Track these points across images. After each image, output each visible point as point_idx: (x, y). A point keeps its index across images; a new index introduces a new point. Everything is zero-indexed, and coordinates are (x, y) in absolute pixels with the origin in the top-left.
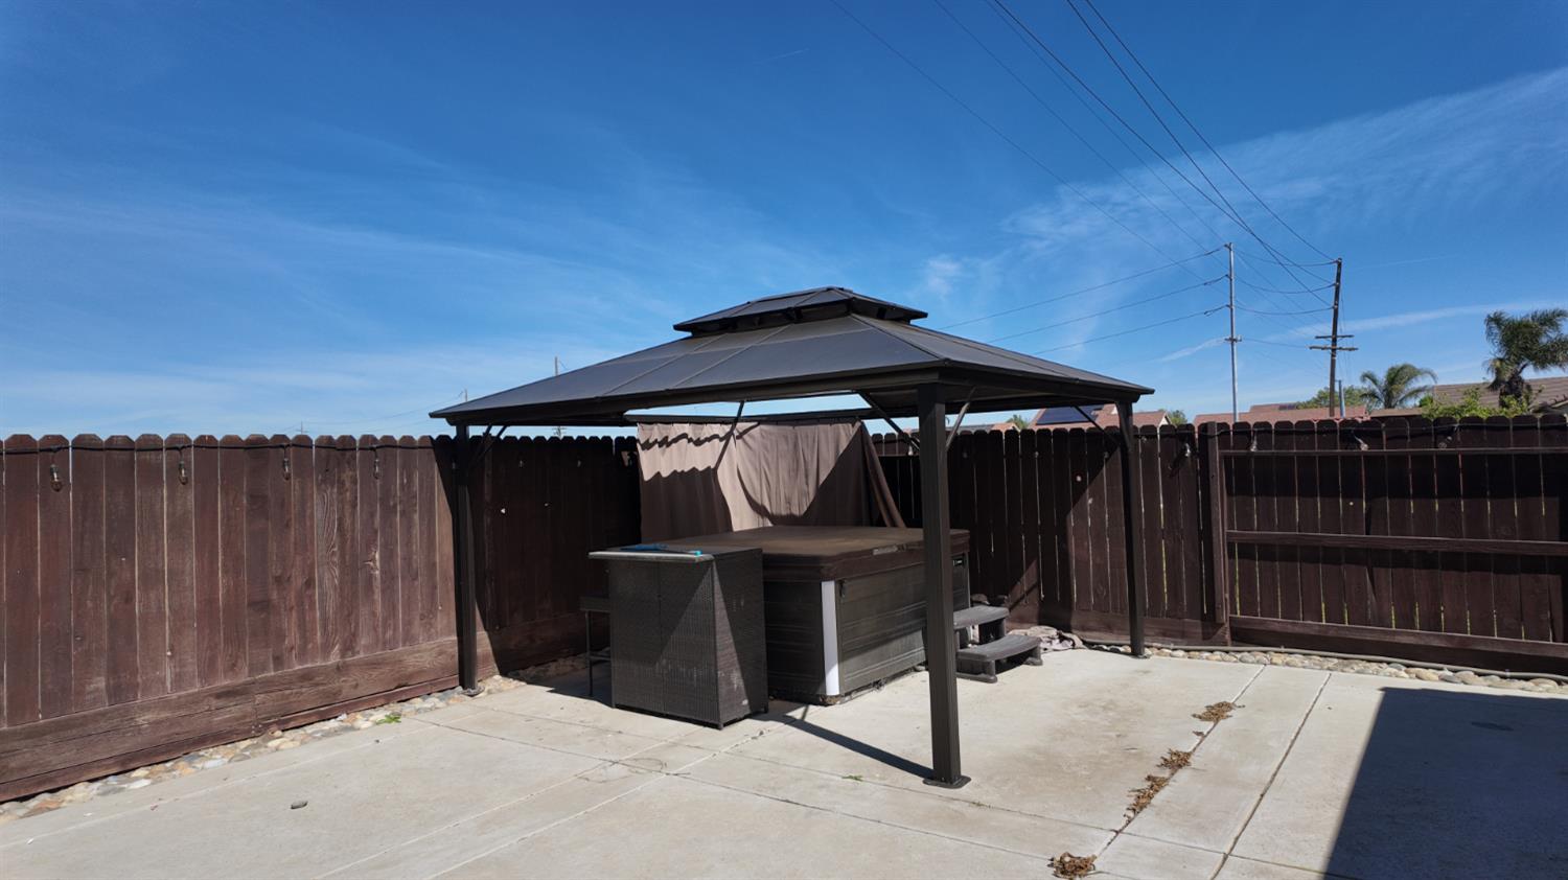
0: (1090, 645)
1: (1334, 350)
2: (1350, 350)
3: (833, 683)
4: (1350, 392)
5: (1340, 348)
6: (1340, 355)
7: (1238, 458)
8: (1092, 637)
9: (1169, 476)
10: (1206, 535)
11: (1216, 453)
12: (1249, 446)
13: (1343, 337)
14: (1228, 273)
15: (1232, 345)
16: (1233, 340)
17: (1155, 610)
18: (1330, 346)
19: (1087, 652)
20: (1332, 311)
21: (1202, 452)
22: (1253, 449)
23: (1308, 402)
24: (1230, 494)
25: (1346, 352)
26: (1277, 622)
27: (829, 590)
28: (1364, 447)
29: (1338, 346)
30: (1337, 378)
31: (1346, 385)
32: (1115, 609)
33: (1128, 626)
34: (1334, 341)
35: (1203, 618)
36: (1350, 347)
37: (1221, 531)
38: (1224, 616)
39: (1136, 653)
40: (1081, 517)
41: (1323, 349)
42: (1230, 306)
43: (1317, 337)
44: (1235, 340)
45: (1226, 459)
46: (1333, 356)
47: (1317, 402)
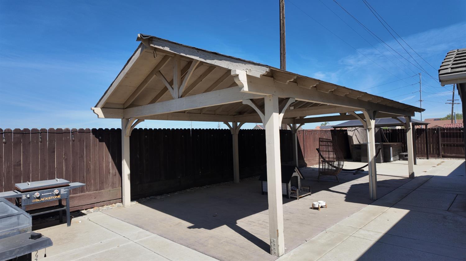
0: (420, 159)
1: (453, 104)
2: (458, 104)
3: (392, 159)
4: (457, 115)
5: (455, 103)
6: (455, 105)
7: (443, 133)
8: (420, 158)
9: (432, 135)
10: (438, 143)
11: (440, 132)
12: (445, 131)
13: (456, 100)
14: (419, 82)
15: (421, 102)
16: (421, 101)
17: (430, 154)
18: (452, 102)
19: (419, 159)
20: (452, 93)
21: (438, 132)
22: (446, 131)
23: (444, 118)
24: (442, 137)
25: (457, 104)
26: (449, 155)
27: (391, 148)
28: (462, 131)
29: (454, 103)
30: (454, 112)
31: (456, 113)
32: (424, 154)
33: (426, 156)
34: (453, 101)
35: (438, 154)
36: (458, 103)
37: (440, 143)
38: (441, 154)
39: (428, 159)
40: (418, 141)
41: (449, 103)
42: (420, 91)
43: (448, 100)
44: (422, 101)
45: (441, 133)
46: (453, 105)
47: (447, 118)
